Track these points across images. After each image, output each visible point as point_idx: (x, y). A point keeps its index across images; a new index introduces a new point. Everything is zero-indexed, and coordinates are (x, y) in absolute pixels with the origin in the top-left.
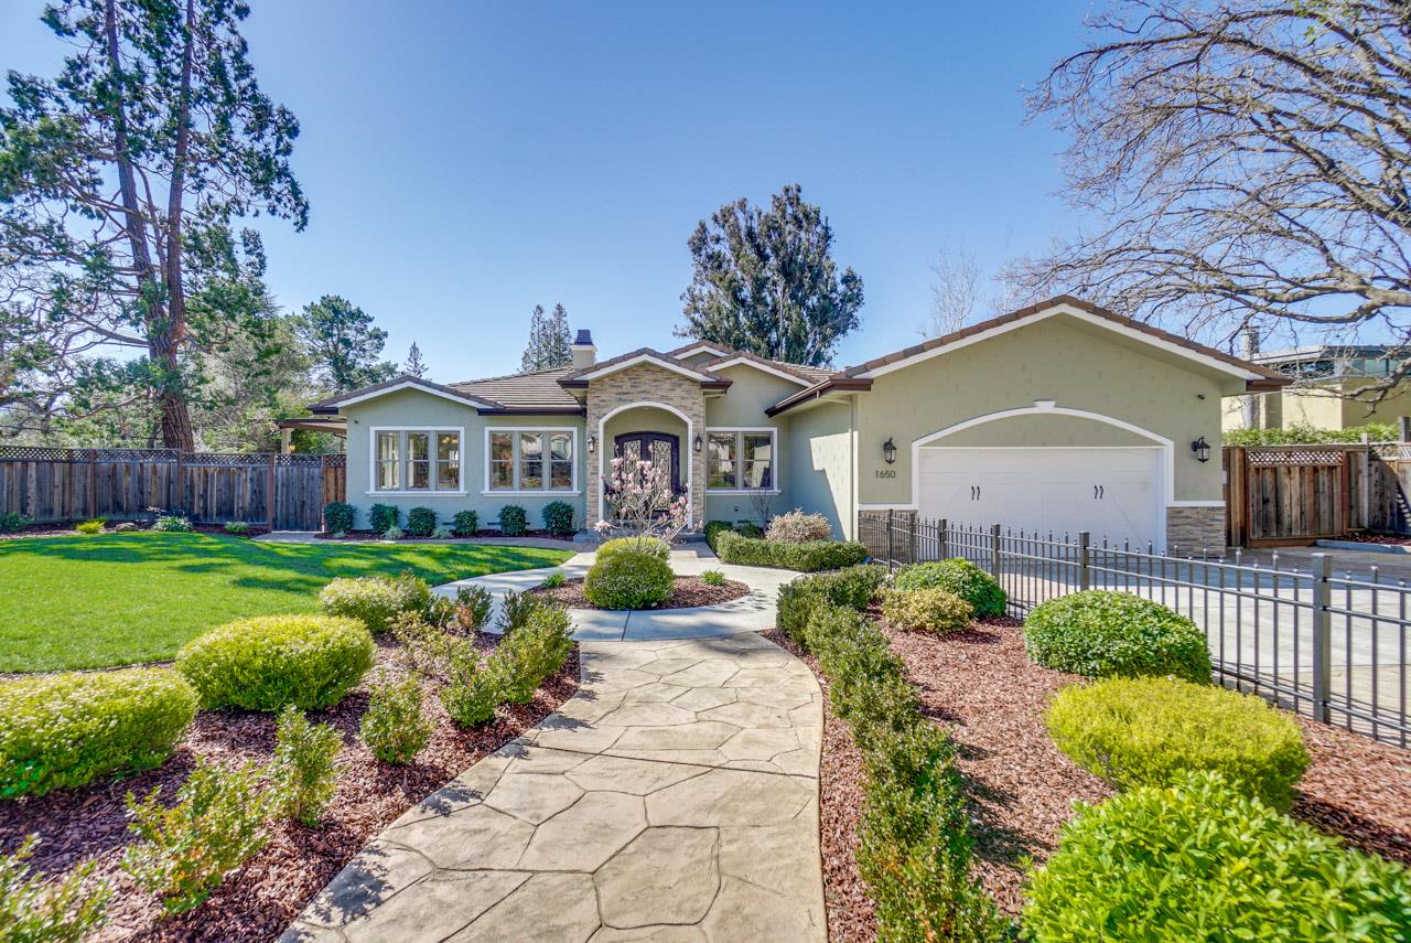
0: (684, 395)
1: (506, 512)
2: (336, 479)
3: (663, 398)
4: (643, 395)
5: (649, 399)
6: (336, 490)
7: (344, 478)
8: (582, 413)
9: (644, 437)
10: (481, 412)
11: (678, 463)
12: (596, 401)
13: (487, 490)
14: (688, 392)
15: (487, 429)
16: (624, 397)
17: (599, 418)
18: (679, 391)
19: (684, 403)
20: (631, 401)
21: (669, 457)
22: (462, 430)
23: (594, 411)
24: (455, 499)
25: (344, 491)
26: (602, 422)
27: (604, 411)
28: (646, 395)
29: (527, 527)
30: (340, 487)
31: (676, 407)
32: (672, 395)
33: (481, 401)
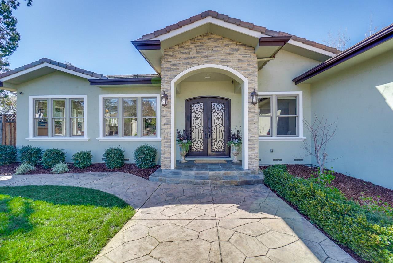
0: (241, 57)
1: (109, 153)
2: (11, 129)
3: (223, 61)
4: (206, 59)
5: (211, 62)
6: (11, 137)
7: (15, 129)
8: (158, 80)
9: (205, 100)
10: (93, 82)
11: (229, 118)
12: (168, 65)
13: (101, 137)
14: (244, 55)
15: (101, 96)
16: (190, 61)
17: (171, 78)
18: (236, 55)
19: (240, 65)
20: (197, 64)
21: (222, 114)
22: (85, 97)
23: (167, 73)
24: (82, 143)
25: (15, 138)
26: (173, 82)
27: (174, 73)
28: (208, 58)
29: (126, 162)
30: (13, 135)
31: (234, 68)
32: (230, 58)
33: (92, 74)
